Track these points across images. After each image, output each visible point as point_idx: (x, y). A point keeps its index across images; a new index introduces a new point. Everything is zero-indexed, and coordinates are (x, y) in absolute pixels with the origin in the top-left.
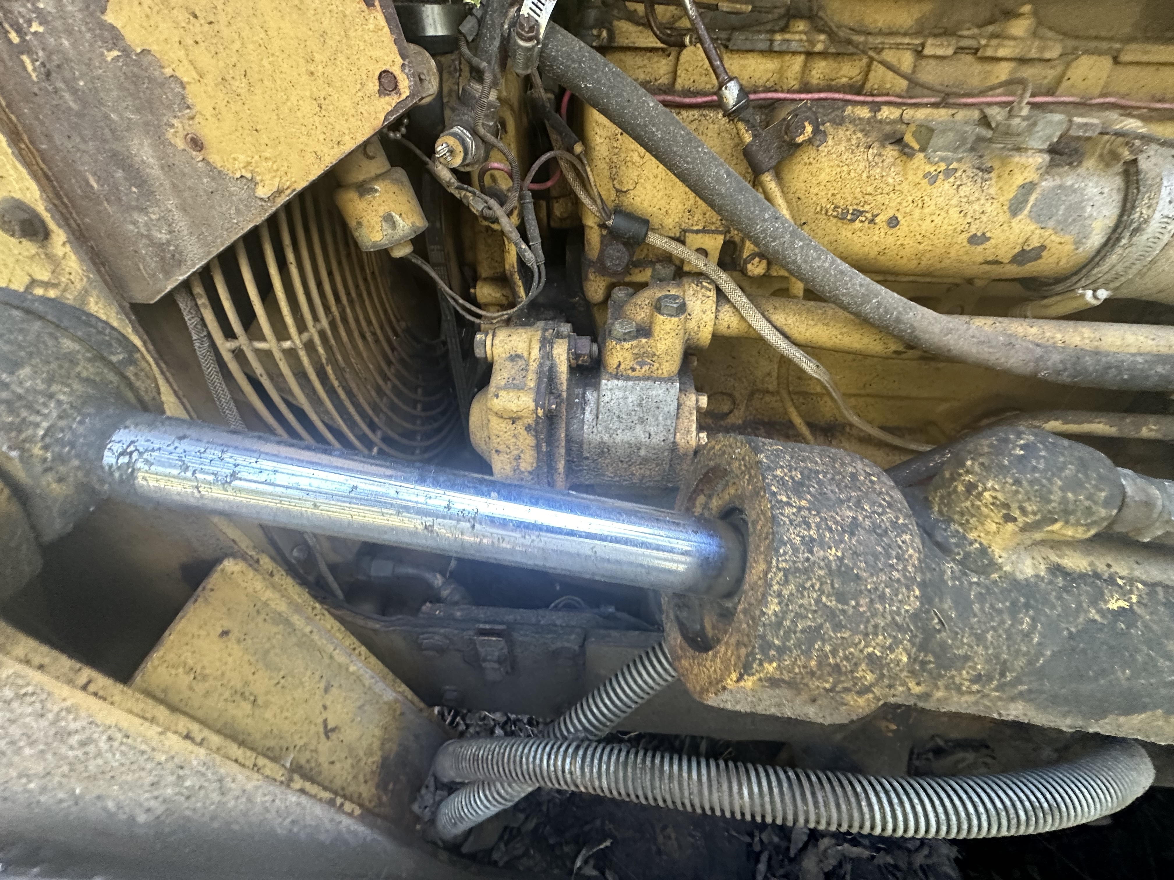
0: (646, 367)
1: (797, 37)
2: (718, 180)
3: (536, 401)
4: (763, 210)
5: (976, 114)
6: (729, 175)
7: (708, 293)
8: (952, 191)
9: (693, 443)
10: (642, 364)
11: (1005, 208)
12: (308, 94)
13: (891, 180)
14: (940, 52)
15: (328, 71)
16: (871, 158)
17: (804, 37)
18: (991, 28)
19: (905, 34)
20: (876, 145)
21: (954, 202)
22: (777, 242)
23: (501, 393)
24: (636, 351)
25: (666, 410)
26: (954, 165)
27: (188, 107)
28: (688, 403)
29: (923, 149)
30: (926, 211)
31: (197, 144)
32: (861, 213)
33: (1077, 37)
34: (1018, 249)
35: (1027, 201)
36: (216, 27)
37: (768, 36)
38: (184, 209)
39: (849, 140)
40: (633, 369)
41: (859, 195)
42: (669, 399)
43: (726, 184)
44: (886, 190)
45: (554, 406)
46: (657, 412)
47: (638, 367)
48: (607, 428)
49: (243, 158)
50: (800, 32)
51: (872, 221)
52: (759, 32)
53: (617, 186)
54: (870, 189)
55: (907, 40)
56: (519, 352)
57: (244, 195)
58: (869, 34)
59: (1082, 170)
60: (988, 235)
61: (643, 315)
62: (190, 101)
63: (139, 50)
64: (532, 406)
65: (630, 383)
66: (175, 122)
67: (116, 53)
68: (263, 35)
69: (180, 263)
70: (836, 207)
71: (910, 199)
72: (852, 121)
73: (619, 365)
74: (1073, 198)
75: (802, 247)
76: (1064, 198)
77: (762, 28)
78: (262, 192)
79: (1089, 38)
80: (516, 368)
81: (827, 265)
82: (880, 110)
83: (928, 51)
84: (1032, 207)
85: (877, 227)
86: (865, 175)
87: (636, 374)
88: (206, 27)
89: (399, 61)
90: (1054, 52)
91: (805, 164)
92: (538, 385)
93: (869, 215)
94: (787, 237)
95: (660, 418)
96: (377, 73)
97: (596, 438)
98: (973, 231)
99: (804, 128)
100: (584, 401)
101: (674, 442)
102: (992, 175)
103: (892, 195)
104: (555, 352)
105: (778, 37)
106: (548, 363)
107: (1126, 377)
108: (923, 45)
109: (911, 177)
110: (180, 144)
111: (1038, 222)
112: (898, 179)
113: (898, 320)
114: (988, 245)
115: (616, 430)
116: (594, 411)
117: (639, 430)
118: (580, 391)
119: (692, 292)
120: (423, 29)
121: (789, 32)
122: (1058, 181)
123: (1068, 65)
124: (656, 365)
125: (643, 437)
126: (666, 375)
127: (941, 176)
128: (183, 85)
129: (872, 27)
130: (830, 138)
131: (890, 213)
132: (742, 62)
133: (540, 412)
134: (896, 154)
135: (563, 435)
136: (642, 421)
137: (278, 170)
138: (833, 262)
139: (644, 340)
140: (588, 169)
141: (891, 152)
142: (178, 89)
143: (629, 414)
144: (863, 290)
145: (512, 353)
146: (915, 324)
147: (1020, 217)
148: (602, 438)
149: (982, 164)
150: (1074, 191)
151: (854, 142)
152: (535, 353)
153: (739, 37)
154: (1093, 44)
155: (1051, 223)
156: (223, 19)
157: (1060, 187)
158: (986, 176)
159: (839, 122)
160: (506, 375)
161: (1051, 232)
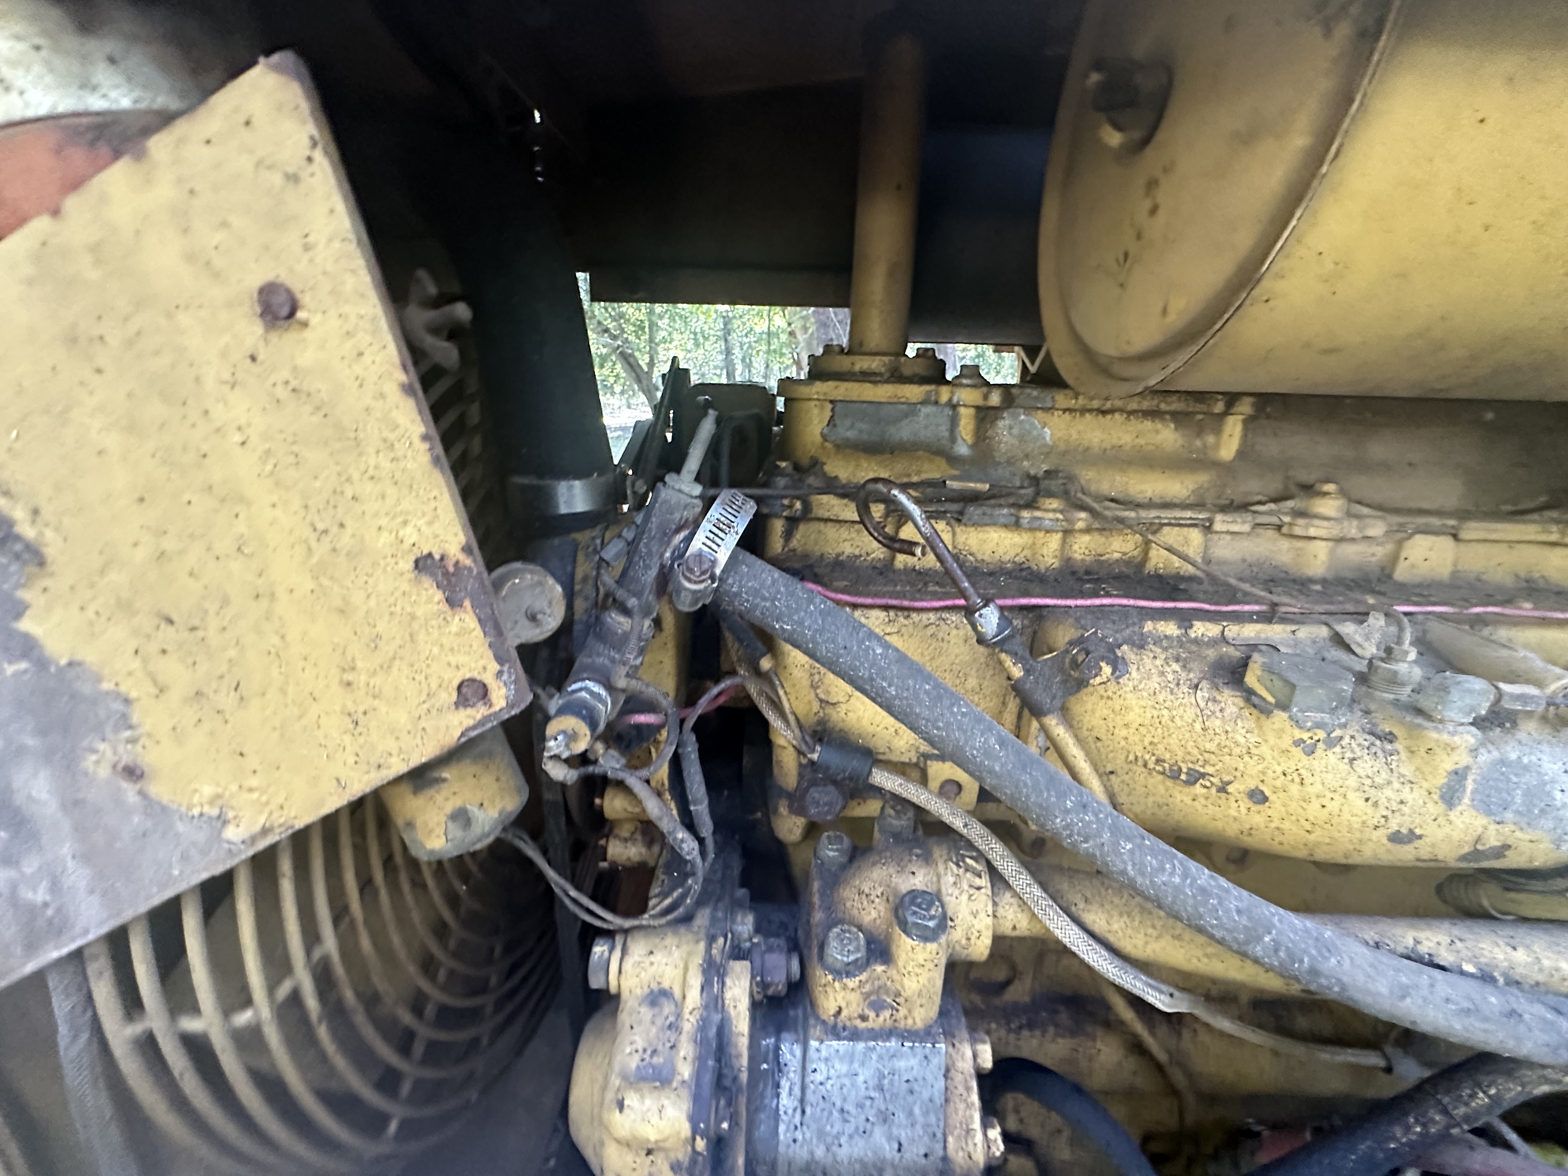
0: (887, 1014)
1: (1051, 515)
2: (988, 753)
3: (693, 1120)
4: (1062, 795)
5: (1324, 632)
6: (1002, 743)
7: (978, 882)
8: (1344, 766)
9: (980, 1158)
10: (878, 1007)
11: (1436, 797)
12: (338, 708)
13: (1242, 740)
14: (1234, 528)
15: (376, 681)
16: (1202, 704)
17: (1061, 517)
18: (1290, 504)
19: (1184, 506)
20: (1204, 684)
21: (1352, 782)
22: (1091, 843)
23: (631, 1100)
24: (867, 988)
25: (926, 1095)
26: (1337, 733)
27: (131, 727)
28: (960, 1065)
29: (1284, 706)
30: (1310, 789)
31: (132, 773)
32: (1203, 776)
34: (1467, 849)
35: (1464, 787)
36: (200, 634)
37: (1012, 511)
38: (85, 857)
39: (1162, 674)
40: (864, 1018)
41: (1195, 752)
42: (930, 1077)
43: (1000, 758)
44: (1237, 751)
45: (725, 1125)
46: (910, 1099)
47: (872, 1015)
48: (821, 1134)
49: (208, 790)
50: (1054, 511)
51: (1222, 789)
52: (1000, 506)
53: (822, 696)
54: (1209, 746)
55: (1189, 514)
56: (666, 985)
57: (201, 837)
58: (1138, 506)
59: (1521, 735)
60: (1418, 831)
61: (874, 914)
62: (135, 719)
63: (63, 662)
64: (686, 1129)
65: (861, 1046)
66: (102, 746)
67: (23, 665)
68: (276, 640)
69: (59, 933)
70: (1159, 761)
71: (1279, 770)
72: (1157, 642)
73: (839, 1011)
74: (1530, 779)
75: (1131, 851)
76: (1515, 779)
77: (1002, 501)
78: (232, 833)
79: (1412, 512)
80: (659, 1022)
81: (1177, 880)
82: (1191, 627)
83: (1218, 526)
84: (1472, 793)
85: (1232, 799)
86: (1198, 726)
87: (869, 1024)
88: (186, 635)
89: (496, 667)
90: (1377, 529)
91: (1102, 697)
92: (698, 1075)
93: (1215, 780)
94: (1106, 836)
95: (917, 1111)
96: (456, 683)
97: (801, 1154)
98: (1394, 826)
99: (1101, 668)
100: (779, 1067)
101: (945, 1159)
102: (1398, 746)
103: (1246, 758)
104: (728, 995)
105: (1026, 514)
106: (716, 1018)
108: (1211, 521)
109: (1272, 740)
110: (104, 772)
111: (1489, 813)
112: (1253, 738)
113: (1314, 972)
114: (1417, 843)
115: (838, 1136)
116: (797, 1091)
117: (879, 1135)
118: (771, 1041)
119: (951, 880)
120: (557, 506)
121: (1038, 508)
122: (1496, 754)
123: (1400, 544)
124: (903, 1011)
125: (889, 1151)
126: (920, 1024)
127: (1320, 745)
128: (127, 701)
129: (1141, 498)
130: (1133, 669)
131: (1252, 784)
132: (981, 536)
133: (701, 1144)
134: (1241, 702)
135: (741, 1161)
136: (885, 1118)
137: (267, 803)
138: (1185, 875)
139: (880, 968)
140: (781, 692)
141: (1230, 700)
142: (118, 706)
143: (860, 1106)
144: (1244, 921)
145: (654, 986)
146: (1345, 979)
147: (1460, 808)
148: (812, 1153)
149: (1374, 725)
150: (1526, 768)
151: (1170, 677)
152: (694, 998)
153: (972, 510)
154: (1421, 520)
155: (1509, 815)
156: (213, 624)
157: (1503, 762)
158: (1389, 747)
159: (1140, 644)
160: (640, 1044)
161: (1513, 828)
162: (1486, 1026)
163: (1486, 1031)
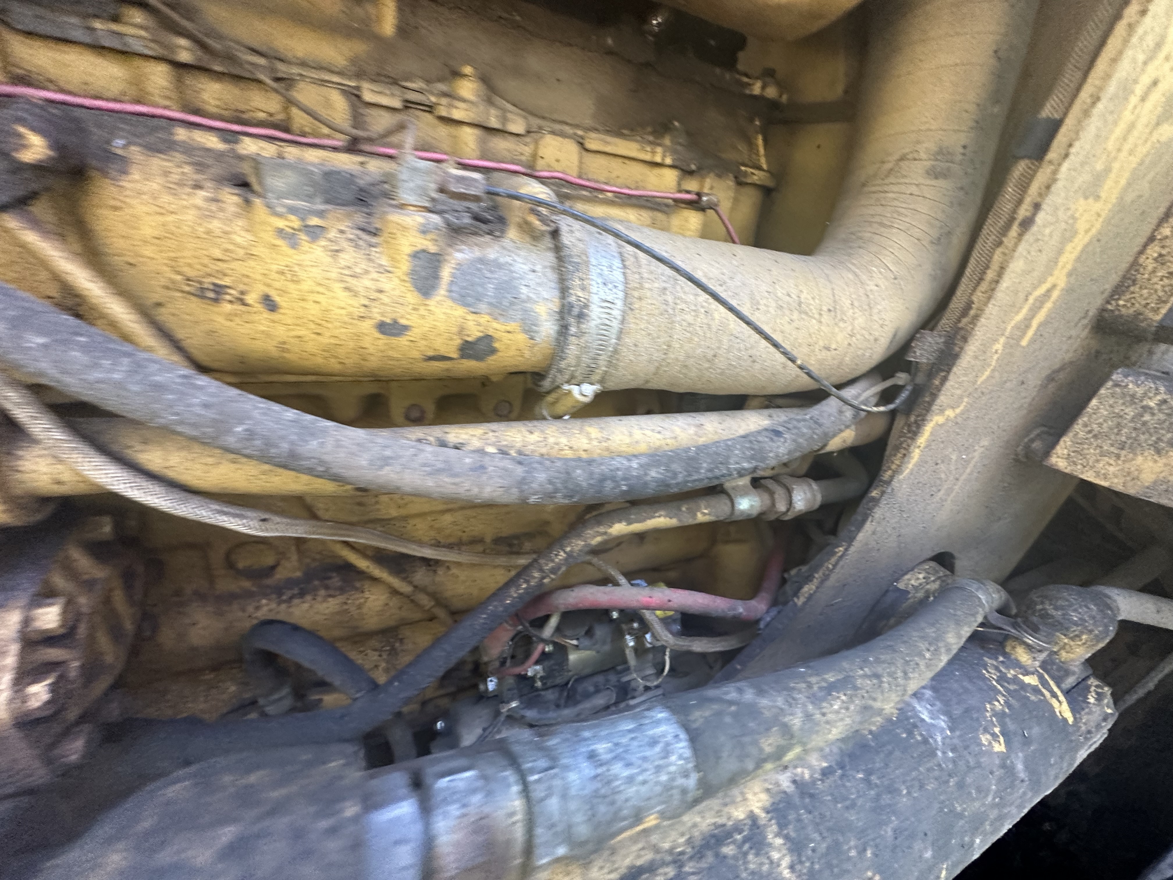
1: (131, 31)
8: (327, 259)
11: (409, 284)
14: (385, 101)
16: (203, 204)
17: (146, 34)
18: (439, 86)
19: (334, 72)
20: (210, 184)
21: (334, 274)
26: (316, 221)
32: (223, 288)
33: (544, 118)
34: (458, 340)
35: (438, 277)
37: (82, 21)
39: (168, 174)
41: (207, 262)
44: (240, 254)
50: (139, 26)
51: (242, 301)
52: (65, 12)
54: (217, 252)
55: (335, 78)
59: (506, 242)
60: (402, 322)
70: (186, 280)
71: (274, 268)
72: (184, 150)
74: (501, 275)
77: (70, 6)
79: (554, 121)
83: (368, 97)
84: (449, 285)
85: (254, 310)
86: (201, 230)
90: (517, 126)
93: (234, 292)
98: (377, 316)
102: (380, 239)
103: (249, 261)
105: (100, 25)
107: (624, 488)
108: (358, 88)
109: (262, 235)
111: (465, 304)
112: (248, 237)
121: (119, 22)
122: (477, 253)
123: (537, 143)
127: (301, 235)
129: (289, 55)
131: (260, 290)
134: (238, 200)
147: (437, 298)
149: (368, 222)
150: (500, 266)
151: (175, 178)
153: (24, 12)
154: (557, 127)
157: (481, 260)
158: (373, 240)
161: (487, 318)
162: (457, 480)
163: (454, 484)
